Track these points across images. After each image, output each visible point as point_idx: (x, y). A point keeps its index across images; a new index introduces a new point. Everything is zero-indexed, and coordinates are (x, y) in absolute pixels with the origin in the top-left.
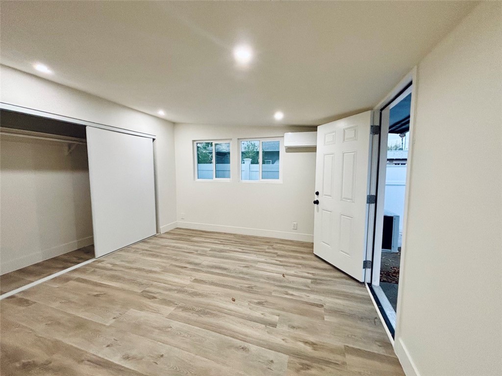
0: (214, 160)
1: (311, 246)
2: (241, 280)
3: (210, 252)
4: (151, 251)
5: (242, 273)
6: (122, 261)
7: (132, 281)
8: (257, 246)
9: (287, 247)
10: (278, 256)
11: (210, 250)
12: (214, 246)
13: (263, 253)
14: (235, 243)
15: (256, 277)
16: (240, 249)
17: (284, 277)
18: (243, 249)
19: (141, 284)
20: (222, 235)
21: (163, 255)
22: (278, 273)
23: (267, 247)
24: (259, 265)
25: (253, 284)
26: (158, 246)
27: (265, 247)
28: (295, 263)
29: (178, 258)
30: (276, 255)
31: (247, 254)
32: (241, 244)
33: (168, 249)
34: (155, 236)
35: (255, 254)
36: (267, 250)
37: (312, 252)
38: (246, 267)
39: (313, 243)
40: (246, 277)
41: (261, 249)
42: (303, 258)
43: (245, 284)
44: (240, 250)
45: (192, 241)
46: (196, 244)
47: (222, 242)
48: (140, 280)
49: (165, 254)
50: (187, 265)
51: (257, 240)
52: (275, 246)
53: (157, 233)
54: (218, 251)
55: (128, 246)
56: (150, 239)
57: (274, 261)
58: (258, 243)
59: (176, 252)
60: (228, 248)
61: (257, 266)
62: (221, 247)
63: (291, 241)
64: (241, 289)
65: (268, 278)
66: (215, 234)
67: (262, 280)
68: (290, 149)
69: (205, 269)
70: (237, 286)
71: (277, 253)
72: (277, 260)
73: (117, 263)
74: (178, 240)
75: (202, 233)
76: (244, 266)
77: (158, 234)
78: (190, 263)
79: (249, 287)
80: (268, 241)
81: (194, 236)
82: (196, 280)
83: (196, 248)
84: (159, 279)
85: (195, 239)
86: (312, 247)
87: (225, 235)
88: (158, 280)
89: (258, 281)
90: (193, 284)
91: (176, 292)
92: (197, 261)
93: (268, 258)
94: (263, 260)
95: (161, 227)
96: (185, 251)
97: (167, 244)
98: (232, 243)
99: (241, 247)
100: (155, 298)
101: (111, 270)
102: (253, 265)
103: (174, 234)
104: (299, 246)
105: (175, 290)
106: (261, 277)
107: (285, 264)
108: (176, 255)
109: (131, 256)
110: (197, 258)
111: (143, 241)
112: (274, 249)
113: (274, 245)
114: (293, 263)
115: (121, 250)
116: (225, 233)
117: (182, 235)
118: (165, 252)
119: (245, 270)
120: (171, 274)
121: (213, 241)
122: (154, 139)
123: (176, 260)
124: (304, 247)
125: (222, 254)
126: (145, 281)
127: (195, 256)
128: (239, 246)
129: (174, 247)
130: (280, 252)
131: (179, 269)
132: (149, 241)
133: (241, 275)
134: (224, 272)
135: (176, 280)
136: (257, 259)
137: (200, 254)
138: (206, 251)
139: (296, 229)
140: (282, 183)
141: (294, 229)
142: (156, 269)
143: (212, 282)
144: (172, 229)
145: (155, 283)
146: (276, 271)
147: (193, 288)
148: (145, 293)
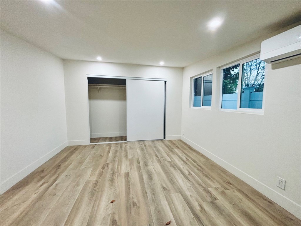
0: (202, 91)
3: (167, 163)
4: (145, 147)
5: (153, 190)
6: (130, 146)
7: (115, 156)
11: (168, 161)
12: (177, 160)
14: (195, 167)
15: (154, 202)
16: (189, 172)
18: (190, 174)
19: (113, 160)
20: (198, 156)
26: (153, 146)
29: (147, 156)
33: (153, 149)
34: (161, 140)
36: (210, 189)
38: (164, 188)
40: (149, 195)
45: (171, 151)
46: (170, 153)
47: (187, 160)
48: (117, 158)
50: (142, 163)
53: (164, 139)
54: (172, 165)
55: (143, 141)
56: (157, 141)
59: (152, 152)
60: (181, 167)
62: (179, 163)
65: (158, 212)
66: (193, 153)
67: (152, 208)
69: (143, 171)
70: (131, 195)
73: (127, 147)
74: (166, 146)
75: (187, 148)
76: (165, 186)
78: (145, 162)
79: (134, 204)
81: (179, 148)
82: (127, 175)
83: (165, 156)
85: (176, 150)
87: (200, 157)
88: (120, 162)
90: (123, 174)
91: (112, 173)
95: (166, 136)
96: (158, 154)
97: (158, 146)
98: (193, 165)
100: (103, 169)
101: (121, 148)
102: (172, 191)
103: (172, 143)
106: (157, 205)
108: (150, 154)
109: (136, 145)
111: (153, 141)
112: (223, 193)
113: (231, 190)
117: (175, 145)
118: (149, 150)
120: (128, 163)
122: (166, 82)
123: (144, 157)
127: (155, 160)
129: (158, 149)
131: (135, 163)
132: (155, 141)
137: (159, 161)
139: (283, 190)
140: (263, 114)
141: (279, 187)
142: (130, 157)
143: (129, 181)
144: (175, 139)
145: (117, 163)
146: (178, 214)
147: (118, 177)
148: (106, 165)
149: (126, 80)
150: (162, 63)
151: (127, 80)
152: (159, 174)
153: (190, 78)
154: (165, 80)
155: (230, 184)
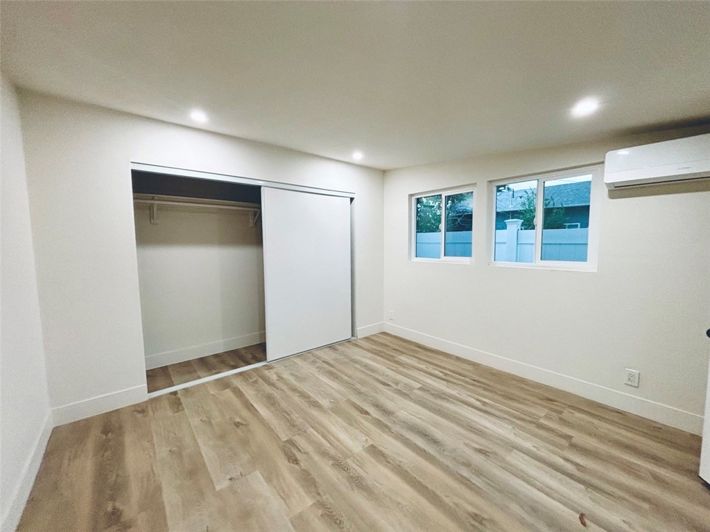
0: (442, 226)
1: (693, 445)
2: (464, 487)
3: (419, 393)
4: (332, 366)
5: (467, 465)
6: (292, 374)
7: (284, 415)
8: (519, 402)
9: (604, 427)
10: (574, 446)
11: (420, 389)
12: (431, 382)
13: (532, 427)
14: (473, 385)
15: (500, 491)
16: (478, 400)
17: (584, 524)
18: (484, 404)
19: (292, 425)
20: (452, 361)
21: (345, 378)
22: (565, 504)
23: (546, 411)
24: (515, 459)
25: (489, 511)
26: (346, 360)
27: (540, 412)
28: (627, 489)
29: (364, 389)
30: (564, 442)
31: (493, 419)
32: (485, 389)
33: (356, 368)
34: (348, 341)
35: (511, 423)
36: (542, 421)
37: (693, 467)
38: (480, 451)
39: (699, 439)
40: (475, 480)
41: (530, 415)
42: (658, 480)
43: (469, 502)
44: (478, 404)
45: (397, 362)
46: (401, 369)
47: (446, 374)
48: (295, 416)
49: (350, 377)
50: (371, 410)
51: (522, 389)
52: (567, 414)
53: (352, 336)
54: (433, 395)
55: (309, 351)
56: (340, 345)
57: (560, 462)
58: (523, 395)
59: (363, 376)
60: (454, 393)
61: (509, 458)
62: (441, 386)
63: (618, 412)
64: (452, 513)
65: (534, 509)
66: (438, 356)
67: (514, 507)
68: (621, 190)
69: (396, 428)
70: (446, 500)
71: (570, 437)
72: (567, 460)
73: (284, 377)
74: (375, 354)
75: (417, 349)
76: (477, 446)
77: (353, 338)
78: (377, 406)
79: (475, 517)
80: (551, 397)
81: (402, 353)
82: (374, 451)
83: (399, 377)
84: (320, 423)
85: (403, 358)
86: (698, 452)
87: (459, 363)
88: (317, 426)
89: (504, 509)
90: (365, 455)
91: (331, 462)
92: (390, 405)
93: (542, 444)
94: (528, 445)
95: (358, 328)
96: (381, 378)
97: (358, 358)
98: (467, 383)
99: (485, 397)
100: (296, 461)
101: (273, 385)
102: (501, 452)
103: (375, 342)
104: (645, 435)
105: (333, 458)
106: (514, 496)
107: (595, 481)
108: (363, 383)
109: (306, 368)
110: (392, 400)
111: (331, 347)
112: (563, 422)
113: (565, 411)
114: (619, 486)
115: (300, 355)
116: (458, 359)
117: (386, 346)
118: (350, 372)
119: (478, 459)
120: (340, 420)
121: (431, 369)
122: (352, 199)
123: (359, 393)
124: (662, 441)
125: (439, 402)
126: (299, 421)
127: (390, 393)
128: (479, 394)
129: (366, 366)
130: (580, 438)
131: (355, 413)
132: (339, 347)
133: (465, 472)
134: (430, 449)
135: (343, 436)
136: (511, 437)
137: (399, 392)
138: (411, 388)
139: (636, 387)
140: (596, 271)
141: (631, 385)
142: (325, 403)
143: (399, 466)
144: (375, 333)
145: (312, 430)
146: (562, 495)
147: (360, 467)
148: (288, 445)
149: (259, 188)
150: (358, 156)
151: (262, 188)
152: (436, 425)
153: (409, 195)
154: (352, 196)
155: (551, 400)
